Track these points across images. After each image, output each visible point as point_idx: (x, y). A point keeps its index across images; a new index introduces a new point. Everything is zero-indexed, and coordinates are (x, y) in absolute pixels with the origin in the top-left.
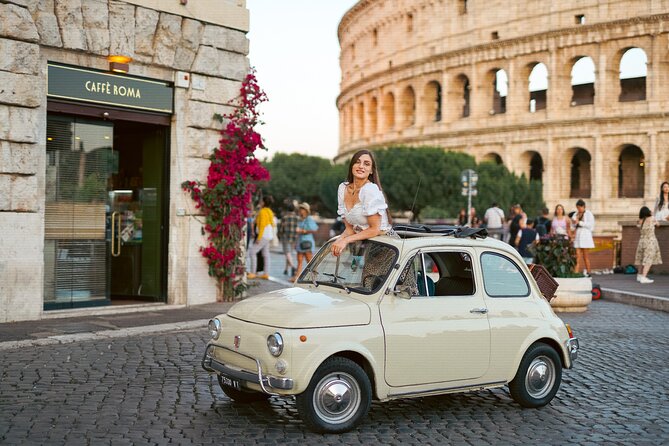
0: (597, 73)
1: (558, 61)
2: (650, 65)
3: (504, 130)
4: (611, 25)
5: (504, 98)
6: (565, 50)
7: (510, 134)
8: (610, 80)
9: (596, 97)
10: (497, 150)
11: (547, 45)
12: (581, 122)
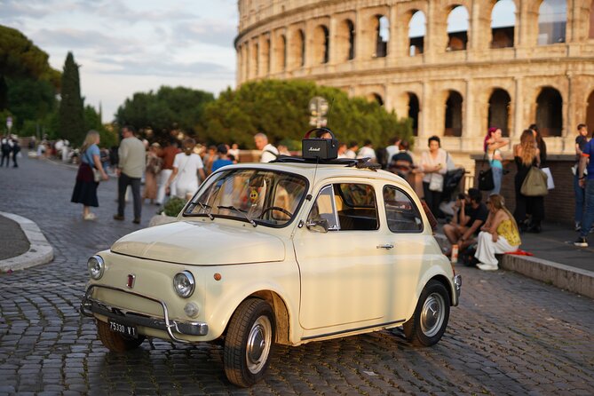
0: (471, 21)
1: (436, 9)
2: (519, 15)
3: (385, 72)
7: (390, 76)
8: (482, 28)
9: (469, 43)
10: (378, 90)
12: (455, 66)
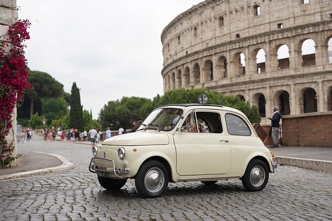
0: (290, 52)
1: (270, 47)
2: (316, 47)
3: (245, 83)
4: (296, 28)
5: (244, 67)
6: (274, 42)
7: (248, 85)
8: (297, 55)
9: (290, 65)
10: (242, 93)
11: (264, 40)
12: (284, 78)
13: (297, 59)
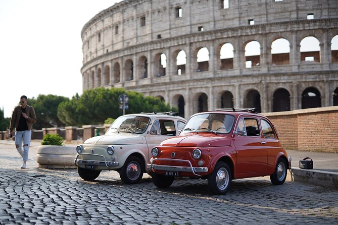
0: (210, 55)
1: (190, 49)
2: (234, 51)
3: (165, 84)
4: (216, 32)
6: (194, 44)
7: (168, 86)
8: (216, 59)
9: (209, 68)
10: (161, 94)
11: (185, 41)
12: (203, 80)
13: (216, 62)
